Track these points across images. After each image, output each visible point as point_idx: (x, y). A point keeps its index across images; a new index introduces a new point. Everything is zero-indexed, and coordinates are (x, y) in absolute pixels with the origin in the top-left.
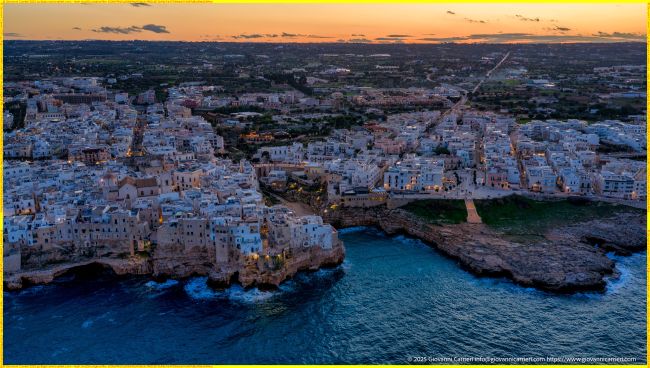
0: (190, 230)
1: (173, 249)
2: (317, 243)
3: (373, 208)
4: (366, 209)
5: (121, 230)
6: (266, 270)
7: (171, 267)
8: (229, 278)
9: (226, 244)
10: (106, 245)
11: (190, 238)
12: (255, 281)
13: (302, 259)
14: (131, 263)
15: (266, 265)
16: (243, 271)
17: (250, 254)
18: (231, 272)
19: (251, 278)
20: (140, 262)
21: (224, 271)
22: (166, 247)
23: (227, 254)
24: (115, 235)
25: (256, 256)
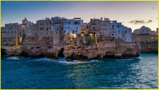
0: (42, 27)
1: (33, 39)
2: (121, 37)
3: (152, 42)
4: (148, 43)
5: (14, 32)
6: (81, 45)
7: (29, 48)
8: (57, 53)
9: (58, 31)
10: (7, 40)
11: (42, 31)
12: (73, 54)
13: (109, 46)
14: (14, 48)
15: (81, 41)
16: (66, 47)
17: (72, 35)
18: (59, 48)
19: (71, 51)
20: (18, 48)
21: (54, 47)
22: (29, 37)
23: (58, 38)
24: (11, 35)
25: (75, 36)
